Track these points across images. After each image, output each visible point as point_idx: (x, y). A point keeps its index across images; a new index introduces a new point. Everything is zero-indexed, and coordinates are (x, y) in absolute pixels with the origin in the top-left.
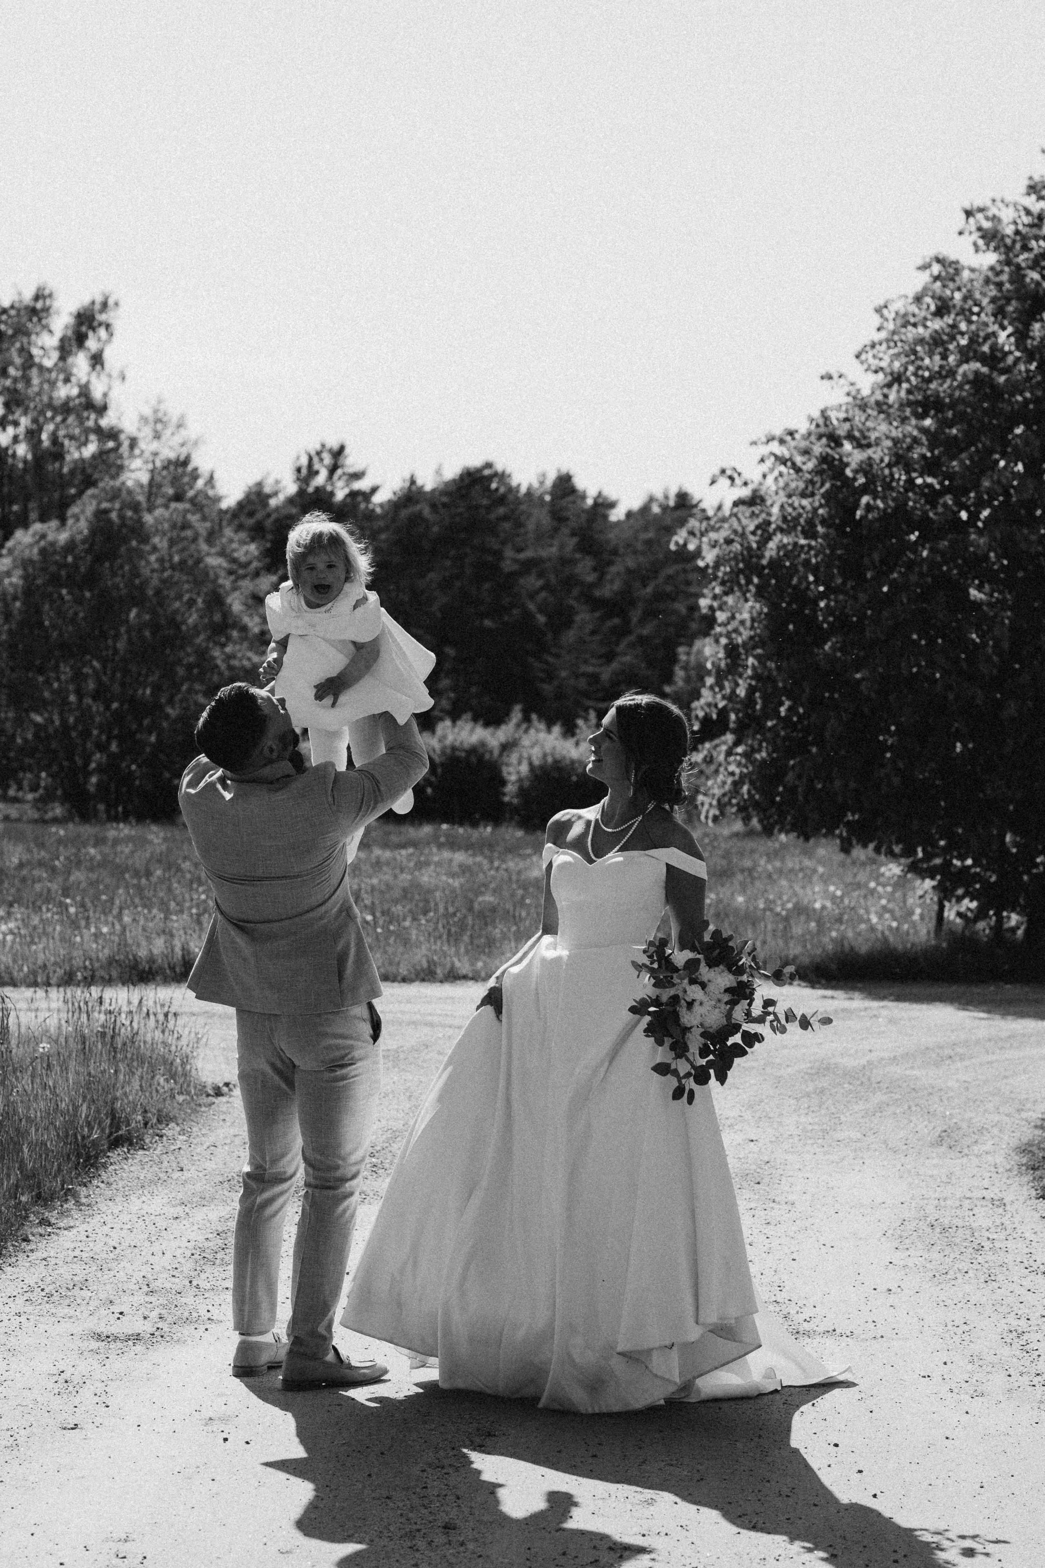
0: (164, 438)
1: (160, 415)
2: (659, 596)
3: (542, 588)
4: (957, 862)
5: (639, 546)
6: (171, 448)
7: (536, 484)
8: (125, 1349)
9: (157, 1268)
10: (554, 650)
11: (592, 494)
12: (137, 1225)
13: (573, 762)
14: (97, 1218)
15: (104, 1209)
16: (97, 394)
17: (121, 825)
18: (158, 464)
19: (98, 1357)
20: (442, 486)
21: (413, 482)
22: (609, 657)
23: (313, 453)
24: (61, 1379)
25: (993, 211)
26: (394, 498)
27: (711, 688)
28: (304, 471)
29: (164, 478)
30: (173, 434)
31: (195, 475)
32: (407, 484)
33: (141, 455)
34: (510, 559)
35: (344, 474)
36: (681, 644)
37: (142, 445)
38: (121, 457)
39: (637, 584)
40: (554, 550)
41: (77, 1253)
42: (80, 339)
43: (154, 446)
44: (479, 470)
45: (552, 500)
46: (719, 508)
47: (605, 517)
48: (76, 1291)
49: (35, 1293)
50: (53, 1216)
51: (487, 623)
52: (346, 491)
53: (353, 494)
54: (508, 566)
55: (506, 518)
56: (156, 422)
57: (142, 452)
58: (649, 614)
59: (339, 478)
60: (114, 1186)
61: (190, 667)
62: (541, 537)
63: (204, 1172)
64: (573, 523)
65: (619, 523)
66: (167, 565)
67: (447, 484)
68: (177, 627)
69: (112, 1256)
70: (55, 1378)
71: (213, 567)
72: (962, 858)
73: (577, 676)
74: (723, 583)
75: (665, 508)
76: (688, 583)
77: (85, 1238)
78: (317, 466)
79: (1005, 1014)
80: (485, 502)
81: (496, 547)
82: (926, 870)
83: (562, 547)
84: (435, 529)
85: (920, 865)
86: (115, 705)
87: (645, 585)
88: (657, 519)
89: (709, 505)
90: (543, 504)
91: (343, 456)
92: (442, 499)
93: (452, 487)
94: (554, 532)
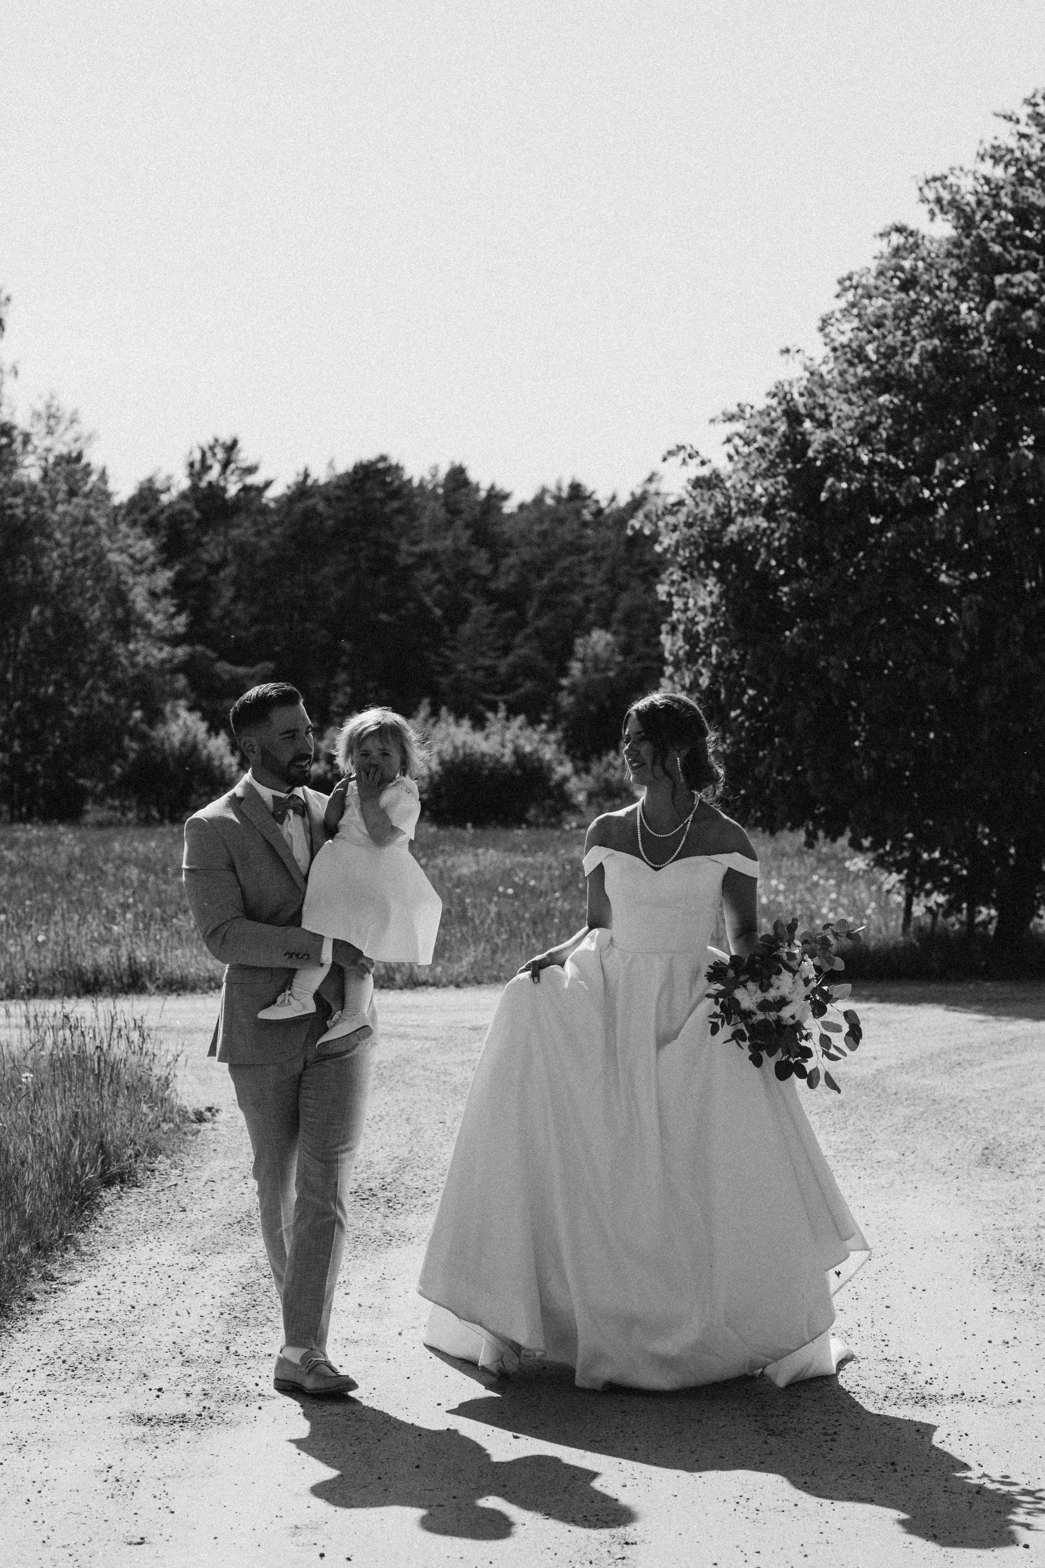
0: (56, 435)
1: (53, 410)
2: (557, 588)
3: (438, 581)
4: (925, 856)
5: (534, 537)
6: (65, 444)
7: (428, 477)
8: (174, 1436)
9: (186, 1332)
10: (451, 643)
11: (485, 486)
12: (150, 1279)
13: (483, 755)
14: (104, 1270)
15: (110, 1259)
17: (28, 827)
18: (51, 460)
19: (146, 1446)
20: (335, 480)
21: (306, 476)
22: (506, 650)
23: (206, 448)
24: (111, 1477)
25: (951, 180)
26: (289, 492)
27: (671, 678)
28: (197, 466)
29: (58, 474)
30: (66, 429)
31: (87, 471)
32: (301, 478)
33: (34, 452)
34: (405, 549)
35: (237, 468)
36: (577, 636)
37: (35, 440)
38: (14, 453)
39: (532, 576)
40: (449, 542)
41: (92, 1314)
43: (48, 442)
44: (372, 464)
45: (445, 492)
46: (613, 499)
47: (499, 509)
48: (102, 1362)
49: (56, 1365)
50: (53, 1268)
51: (383, 617)
52: (239, 486)
53: (246, 489)
54: (403, 560)
55: (400, 511)
56: (49, 418)
57: (36, 447)
58: (546, 605)
59: (232, 473)
60: (114, 1231)
61: (93, 664)
62: (438, 529)
63: (209, 1212)
64: (467, 516)
65: (511, 516)
66: (69, 561)
67: (340, 477)
68: (81, 625)
69: (132, 1317)
70: (104, 1476)
71: (116, 563)
72: (931, 851)
73: (475, 670)
74: (683, 568)
75: (558, 499)
76: (583, 575)
77: (96, 1296)
78: (210, 461)
79: (997, 1014)
80: (380, 495)
81: (392, 540)
82: (892, 865)
83: (456, 538)
84: (330, 523)
85: (887, 859)
86: (17, 704)
87: (541, 577)
88: (551, 510)
89: (602, 496)
90: (436, 497)
91: (235, 450)
92: (336, 493)
93: (346, 481)
94: (449, 524)
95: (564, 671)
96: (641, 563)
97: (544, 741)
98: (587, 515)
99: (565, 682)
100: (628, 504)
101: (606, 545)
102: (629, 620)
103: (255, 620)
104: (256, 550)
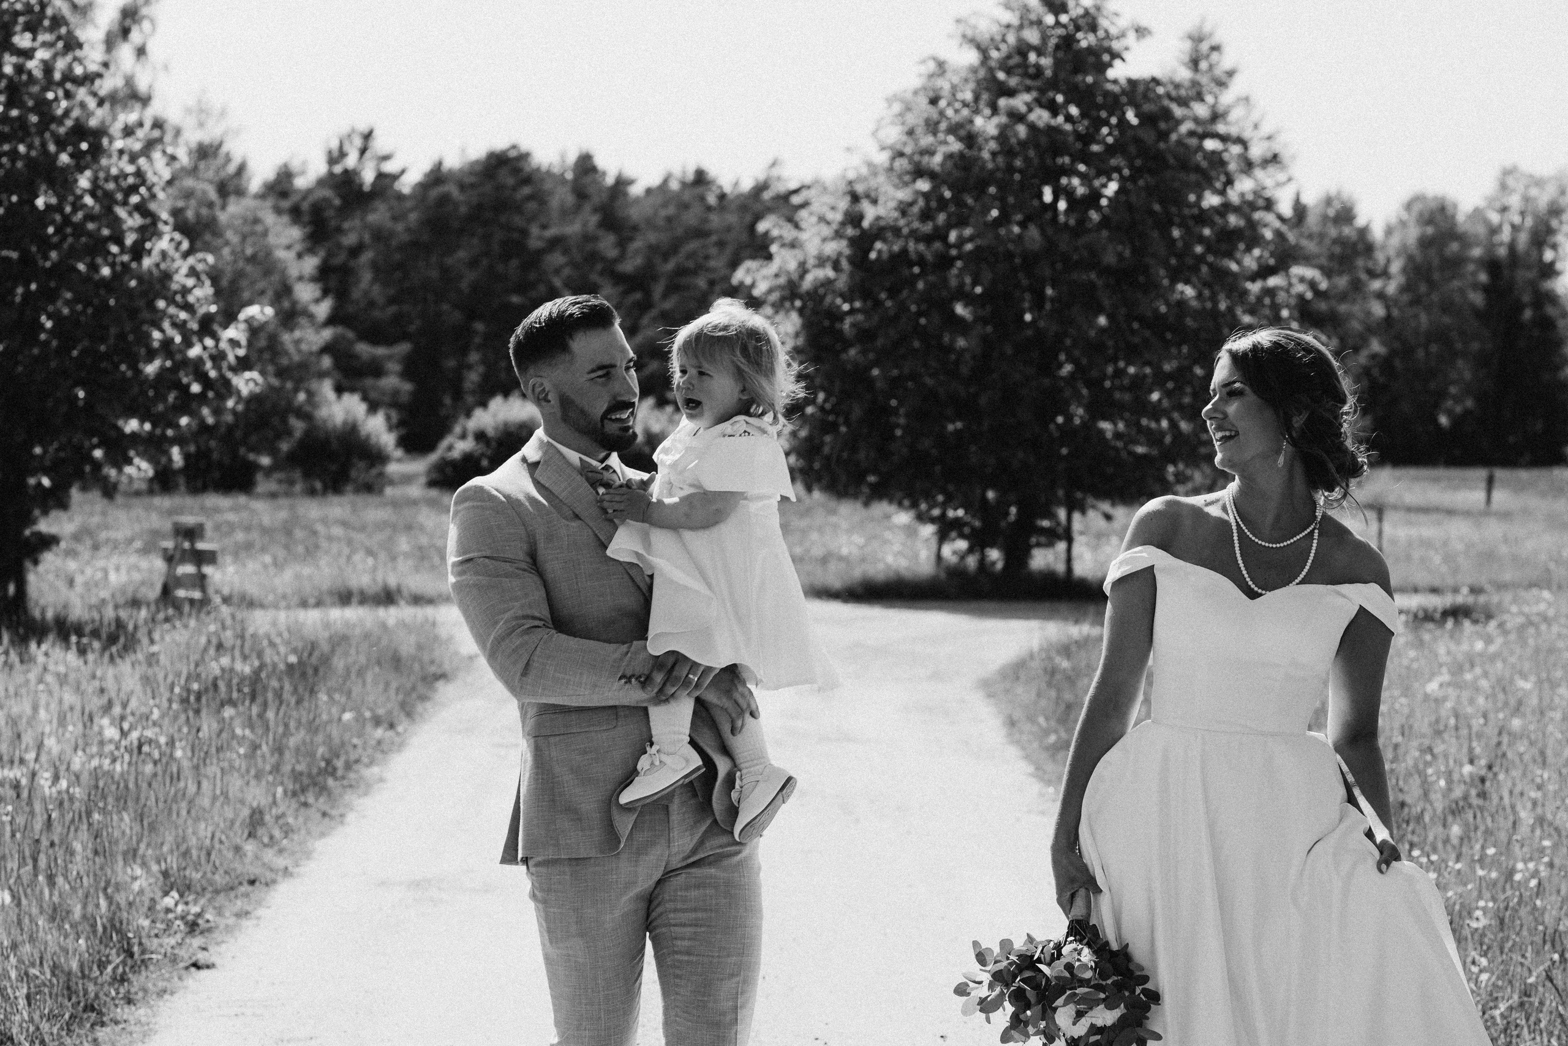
1: (203, 105)
2: (681, 271)
3: (567, 264)
4: (951, 513)
5: (659, 222)
6: (208, 134)
7: (557, 163)
11: (612, 173)
16: (142, 86)
20: (467, 168)
21: (440, 162)
23: (344, 136)
25: (973, 21)
26: (423, 179)
28: (334, 153)
31: (227, 158)
32: (434, 165)
34: (536, 238)
35: (373, 155)
39: (658, 260)
40: (577, 227)
42: (125, 32)
44: (502, 152)
45: (574, 178)
46: (737, 185)
47: (625, 194)
52: (375, 173)
53: (381, 176)
54: (535, 243)
55: (530, 198)
56: (199, 112)
58: (671, 289)
59: (369, 160)
62: (567, 214)
64: (596, 200)
65: (637, 200)
67: (473, 165)
75: (683, 185)
76: (707, 257)
78: (347, 148)
80: (511, 182)
81: (520, 224)
82: (928, 519)
83: (585, 225)
84: (463, 210)
85: (923, 515)
87: (665, 261)
88: (677, 196)
89: (725, 182)
90: (565, 182)
91: (371, 139)
92: (469, 180)
93: (478, 168)
94: (577, 208)
98: (712, 199)
100: (751, 190)
101: (729, 229)
103: (392, 301)
104: (392, 234)
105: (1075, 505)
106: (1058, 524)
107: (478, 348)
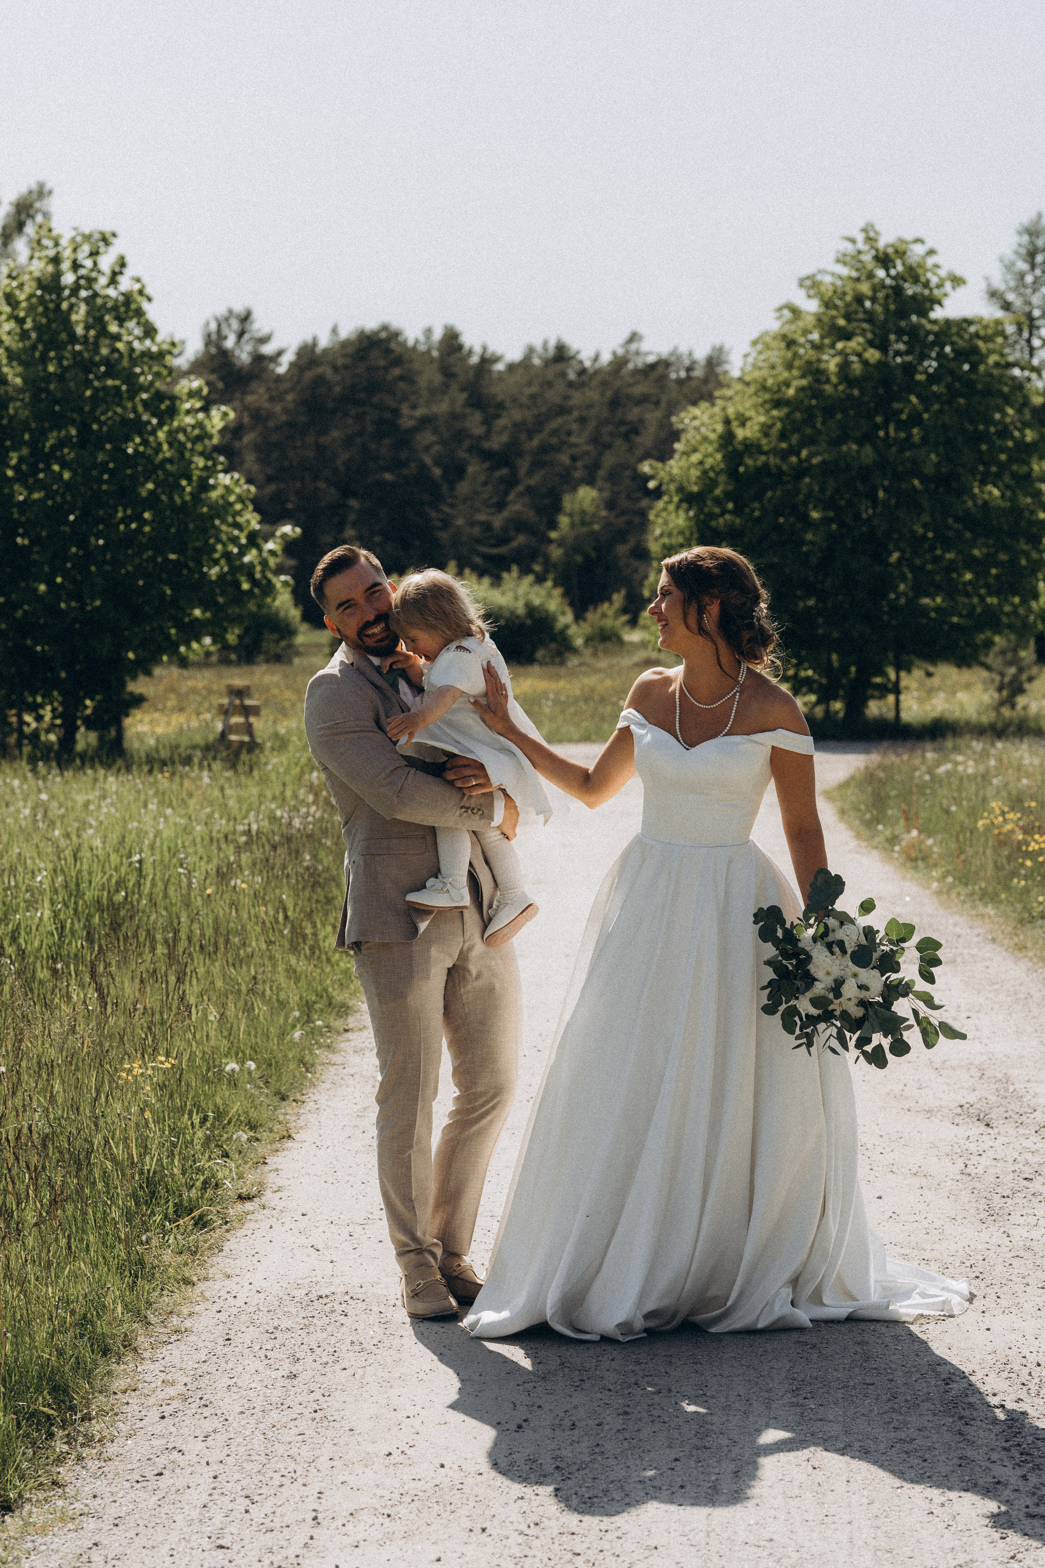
2: (545, 449)
3: (436, 443)
5: (524, 400)
7: (422, 339)
10: (450, 500)
11: (477, 350)
13: (501, 608)
21: (314, 343)
22: (501, 506)
23: (221, 318)
26: (299, 361)
28: (213, 336)
32: (308, 346)
34: (408, 418)
35: (252, 338)
36: (564, 493)
39: (523, 437)
40: (445, 405)
42: (20, 226)
44: (374, 333)
45: (440, 356)
46: (596, 359)
47: (490, 372)
51: (388, 476)
52: (253, 354)
53: (258, 357)
54: (406, 423)
55: (402, 378)
58: (537, 464)
59: (247, 342)
62: (436, 392)
64: (461, 379)
65: (501, 377)
67: (345, 344)
73: (472, 524)
75: (545, 361)
76: (569, 433)
78: (225, 331)
80: (382, 363)
81: (392, 404)
83: (452, 402)
84: (337, 389)
87: (530, 438)
88: (538, 372)
89: (586, 356)
90: (432, 360)
91: (249, 321)
92: (340, 362)
93: (350, 350)
94: (445, 388)
95: (553, 525)
96: (623, 423)
97: (549, 595)
98: (572, 376)
99: (553, 535)
100: (611, 363)
101: (591, 406)
102: (613, 477)
104: (270, 415)
105: (903, 666)
106: (889, 680)
107: (354, 525)
